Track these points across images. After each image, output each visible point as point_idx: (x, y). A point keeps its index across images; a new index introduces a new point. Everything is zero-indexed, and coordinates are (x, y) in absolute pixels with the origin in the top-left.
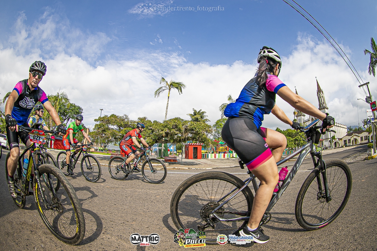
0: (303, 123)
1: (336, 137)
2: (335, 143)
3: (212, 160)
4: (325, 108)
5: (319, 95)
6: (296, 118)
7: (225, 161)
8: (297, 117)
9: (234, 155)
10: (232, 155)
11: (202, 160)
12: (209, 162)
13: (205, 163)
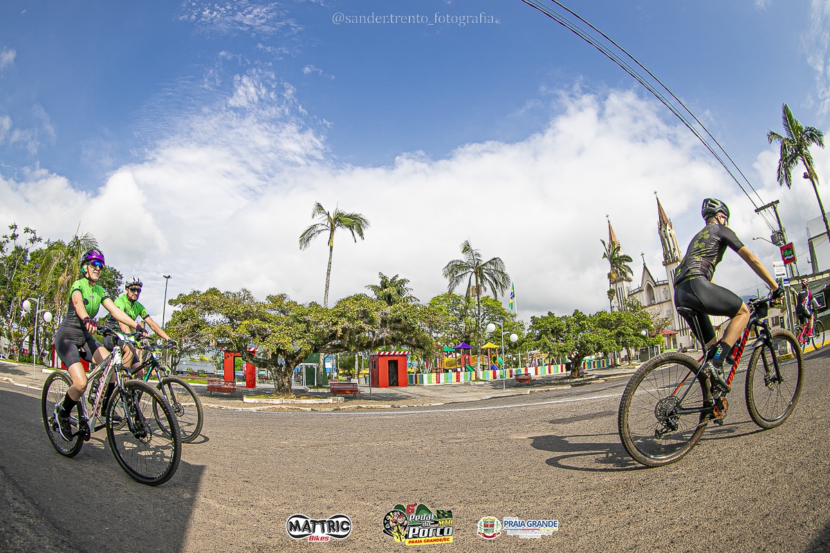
0: (627, 297)
3: (431, 388)
5: (662, 233)
6: (613, 286)
7: (460, 389)
8: (615, 283)
9: (481, 374)
10: (476, 375)
11: (409, 387)
12: (428, 393)
13: (422, 396)
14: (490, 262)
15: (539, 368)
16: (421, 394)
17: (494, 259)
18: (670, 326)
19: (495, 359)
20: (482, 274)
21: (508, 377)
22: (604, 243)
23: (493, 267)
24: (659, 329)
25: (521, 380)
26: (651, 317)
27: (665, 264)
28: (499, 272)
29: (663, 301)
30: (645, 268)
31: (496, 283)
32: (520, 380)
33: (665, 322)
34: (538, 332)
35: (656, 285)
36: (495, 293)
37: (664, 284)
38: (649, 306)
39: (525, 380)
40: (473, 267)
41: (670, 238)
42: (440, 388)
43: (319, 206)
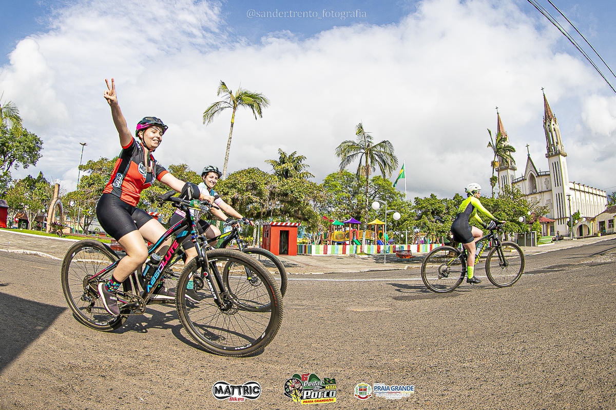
0: (510, 185)
1: (581, 216)
2: (581, 227)
3: (318, 259)
4: (560, 153)
5: (547, 127)
6: (496, 174)
7: (346, 261)
8: (498, 171)
9: (366, 248)
10: (361, 248)
11: (298, 257)
12: (313, 262)
13: (307, 265)
14: (379, 144)
15: (421, 246)
16: (308, 263)
17: (384, 142)
18: (547, 214)
19: (381, 234)
20: (372, 156)
21: (391, 252)
22: (490, 132)
23: (382, 150)
24: (537, 216)
25: (401, 256)
26: (531, 204)
27: (548, 156)
28: (388, 154)
29: (543, 190)
30: (529, 158)
31: (385, 164)
32: (403, 255)
33: (544, 210)
34: (420, 212)
35: (538, 175)
36: (384, 173)
37: (546, 175)
38: (531, 194)
39: (405, 256)
40: (363, 149)
41: (554, 133)
42: (326, 259)
43: (223, 84)
